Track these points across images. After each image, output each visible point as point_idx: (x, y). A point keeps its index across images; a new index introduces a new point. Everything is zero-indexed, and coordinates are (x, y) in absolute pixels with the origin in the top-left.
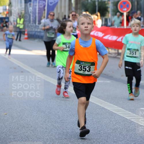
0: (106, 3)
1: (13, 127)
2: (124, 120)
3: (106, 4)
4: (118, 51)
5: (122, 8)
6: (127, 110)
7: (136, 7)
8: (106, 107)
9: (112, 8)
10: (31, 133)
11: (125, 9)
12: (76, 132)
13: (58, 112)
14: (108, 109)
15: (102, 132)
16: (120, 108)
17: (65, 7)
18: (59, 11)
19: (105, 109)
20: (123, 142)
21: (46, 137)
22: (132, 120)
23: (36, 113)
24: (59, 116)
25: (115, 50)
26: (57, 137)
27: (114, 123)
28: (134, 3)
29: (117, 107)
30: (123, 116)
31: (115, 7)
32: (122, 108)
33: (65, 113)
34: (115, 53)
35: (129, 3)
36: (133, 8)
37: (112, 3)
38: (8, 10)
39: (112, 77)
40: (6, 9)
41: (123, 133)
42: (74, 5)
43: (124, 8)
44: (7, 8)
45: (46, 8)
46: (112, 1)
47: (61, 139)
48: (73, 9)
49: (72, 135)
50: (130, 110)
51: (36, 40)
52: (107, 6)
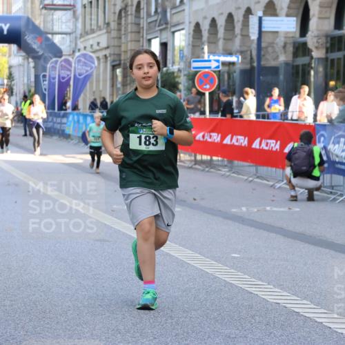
0: (175, 74)
1: (11, 286)
2: (202, 275)
3: (174, 78)
4: (195, 157)
5: (202, 83)
6: (208, 258)
7: (226, 83)
8: (172, 253)
9: (186, 84)
10: (41, 296)
11: (208, 87)
12: (120, 294)
13: (90, 261)
14: (176, 255)
15: (164, 294)
16: (197, 255)
17: (105, 81)
18: (94, 89)
19: (170, 255)
20: (199, 312)
21: (67, 302)
22: (217, 274)
23: (52, 263)
24: (91, 267)
25: (190, 156)
26: (86, 303)
27: (186, 280)
28: (223, 76)
29: (191, 252)
30: (201, 268)
31: (190, 82)
32: (199, 254)
33: (101, 263)
34: (191, 161)
35: (213, 76)
36: (221, 85)
37: (185, 75)
38: (7, 85)
39: (185, 201)
40: (3, 85)
41: (200, 296)
42: (120, 79)
43: (206, 85)
44: (6, 81)
45: (72, 83)
46: (186, 73)
47: (93, 307)
48: (119, 86)
49: (112, 300)
50: (214, 258)
51: (55, 138)
52: (177, 80)
